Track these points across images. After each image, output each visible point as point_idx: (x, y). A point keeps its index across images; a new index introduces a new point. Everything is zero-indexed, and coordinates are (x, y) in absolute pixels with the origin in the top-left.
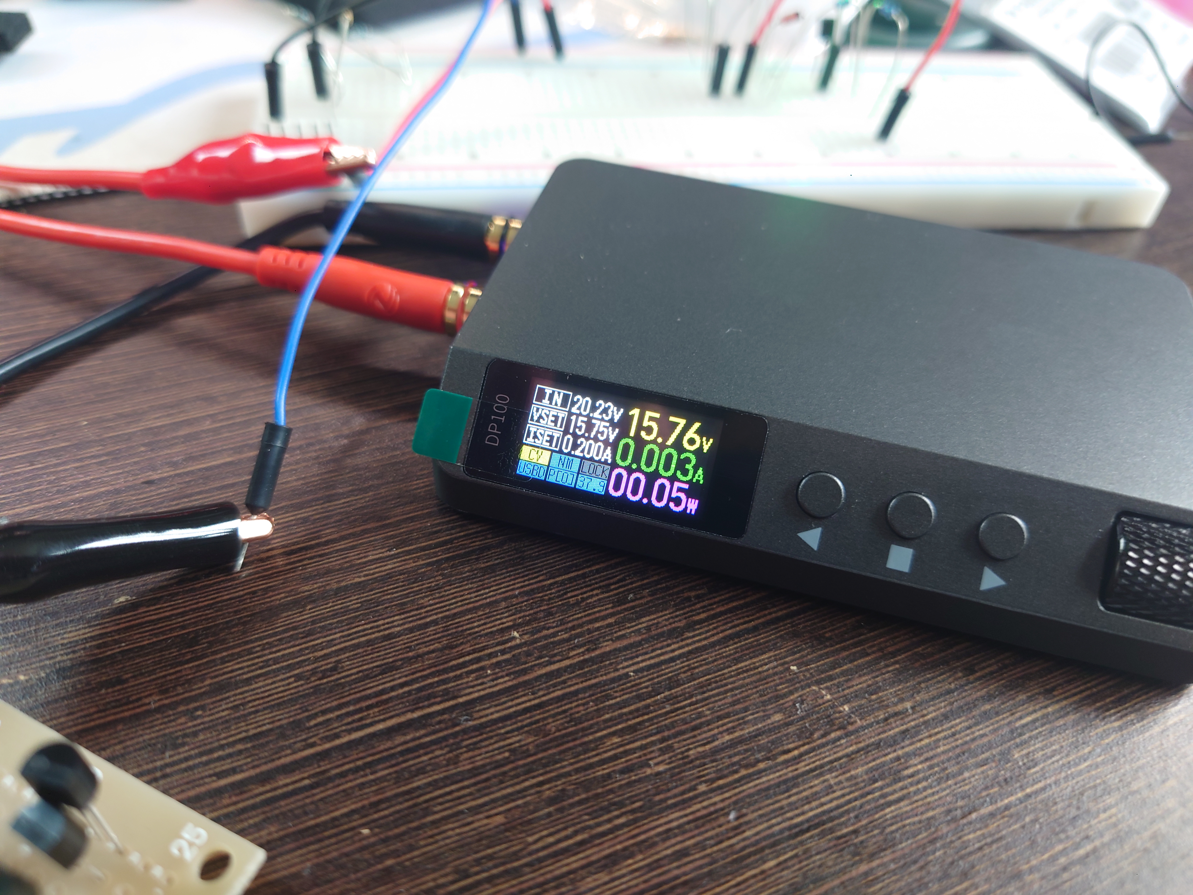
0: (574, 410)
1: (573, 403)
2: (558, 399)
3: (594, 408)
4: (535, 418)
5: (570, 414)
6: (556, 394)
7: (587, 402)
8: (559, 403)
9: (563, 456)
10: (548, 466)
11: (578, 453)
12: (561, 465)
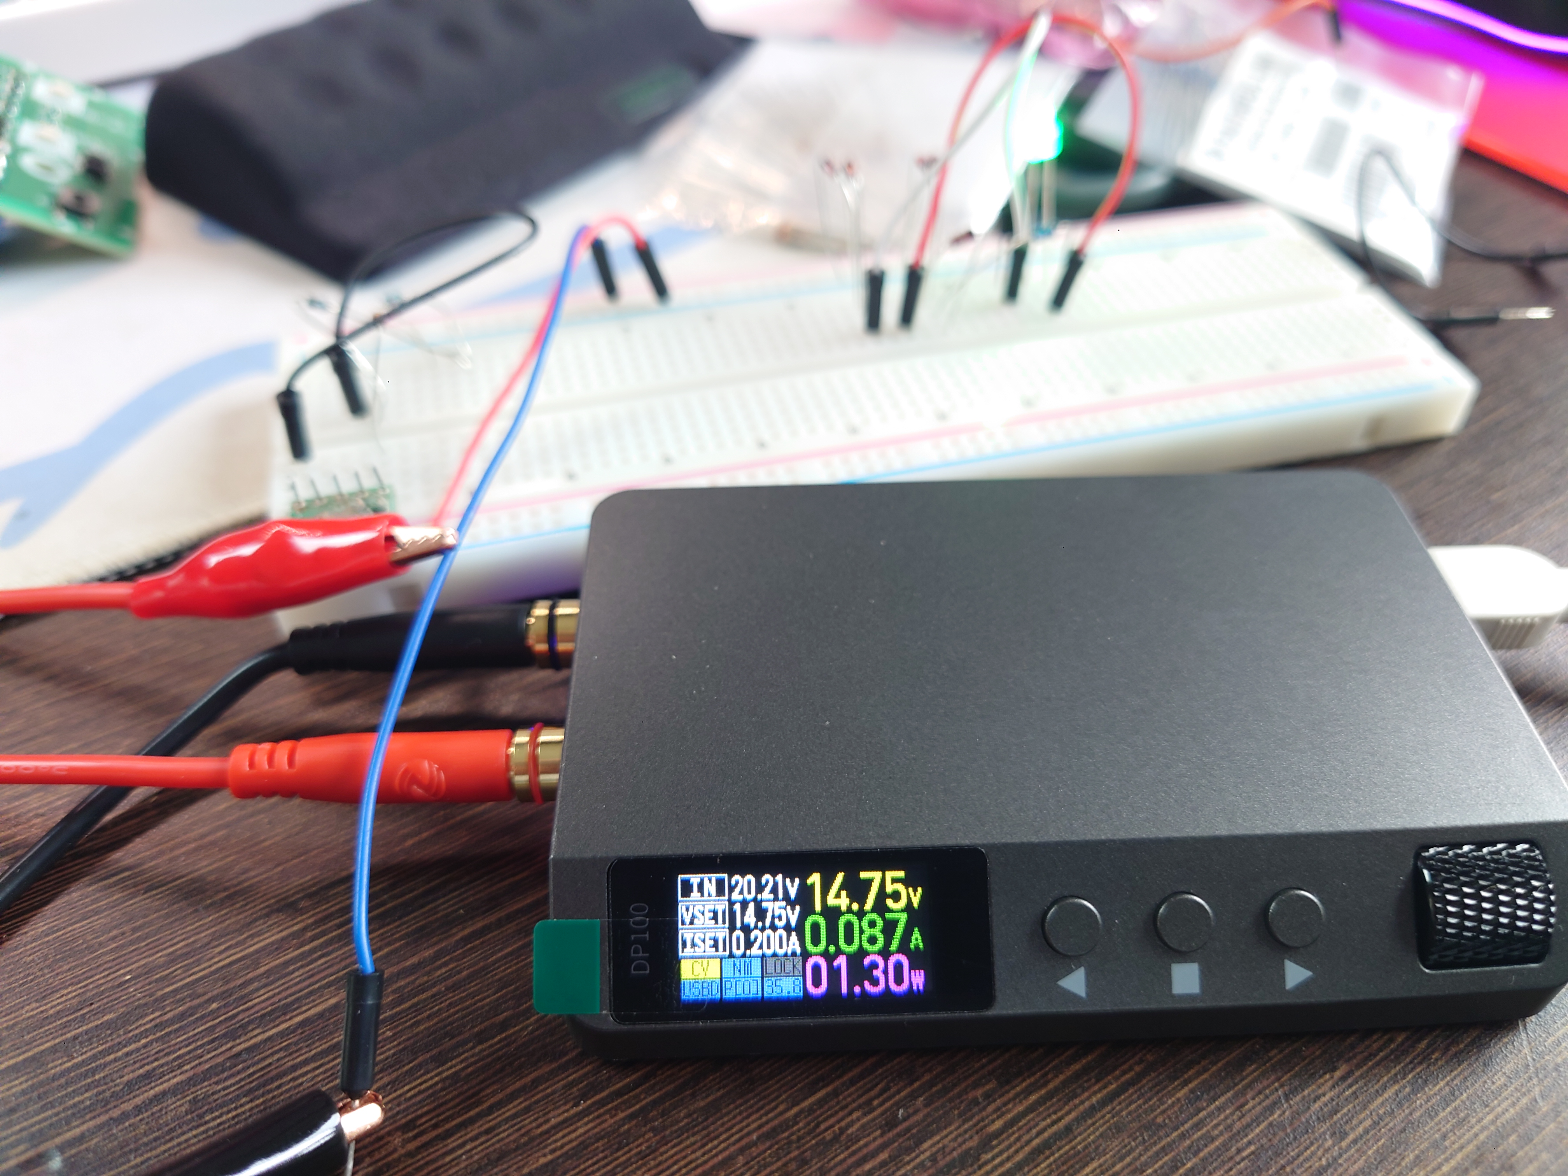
0: (736, 896)
1: (732, 889)
2: (710, 887)
3: (760, 889)
4: (688, 921)
5: (731, 903)
6: (706, 882)
7: (749, 883)
8: (714, 892)
9: (737, 961)
10: (721, 979)
11: (755, 951)
12: (737, 974)
